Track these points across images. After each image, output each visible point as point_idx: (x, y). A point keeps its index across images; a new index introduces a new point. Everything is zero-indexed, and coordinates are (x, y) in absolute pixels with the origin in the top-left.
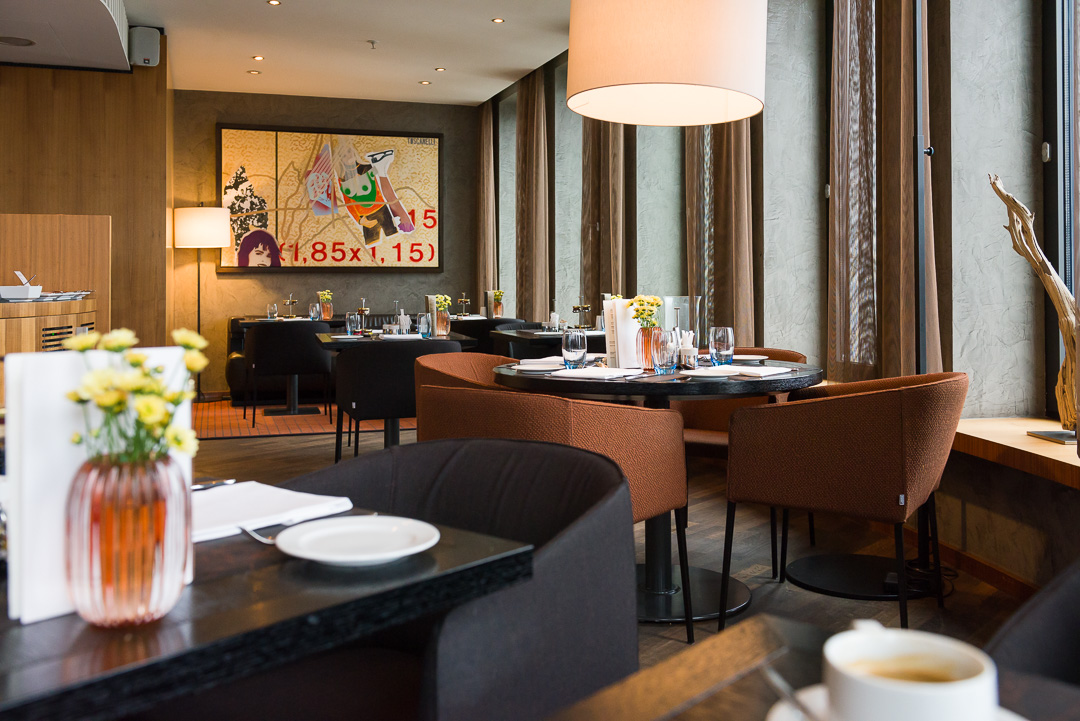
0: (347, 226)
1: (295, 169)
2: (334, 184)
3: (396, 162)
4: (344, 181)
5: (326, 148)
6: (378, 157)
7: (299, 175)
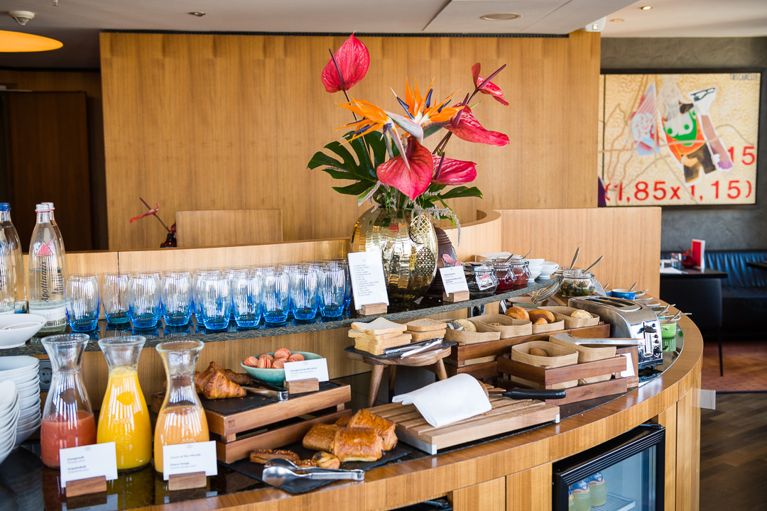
0: (668, 165)
1: (621, 111)
2: (657, 124)
3: (717, 100)
4: (666, 120)
5: (651, 89)
6: (700, 95)
7: (625, 117)
